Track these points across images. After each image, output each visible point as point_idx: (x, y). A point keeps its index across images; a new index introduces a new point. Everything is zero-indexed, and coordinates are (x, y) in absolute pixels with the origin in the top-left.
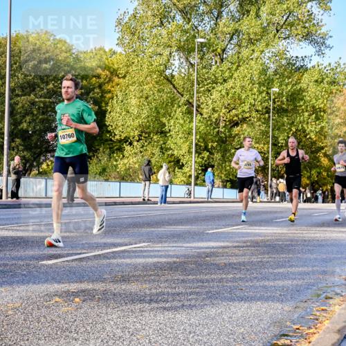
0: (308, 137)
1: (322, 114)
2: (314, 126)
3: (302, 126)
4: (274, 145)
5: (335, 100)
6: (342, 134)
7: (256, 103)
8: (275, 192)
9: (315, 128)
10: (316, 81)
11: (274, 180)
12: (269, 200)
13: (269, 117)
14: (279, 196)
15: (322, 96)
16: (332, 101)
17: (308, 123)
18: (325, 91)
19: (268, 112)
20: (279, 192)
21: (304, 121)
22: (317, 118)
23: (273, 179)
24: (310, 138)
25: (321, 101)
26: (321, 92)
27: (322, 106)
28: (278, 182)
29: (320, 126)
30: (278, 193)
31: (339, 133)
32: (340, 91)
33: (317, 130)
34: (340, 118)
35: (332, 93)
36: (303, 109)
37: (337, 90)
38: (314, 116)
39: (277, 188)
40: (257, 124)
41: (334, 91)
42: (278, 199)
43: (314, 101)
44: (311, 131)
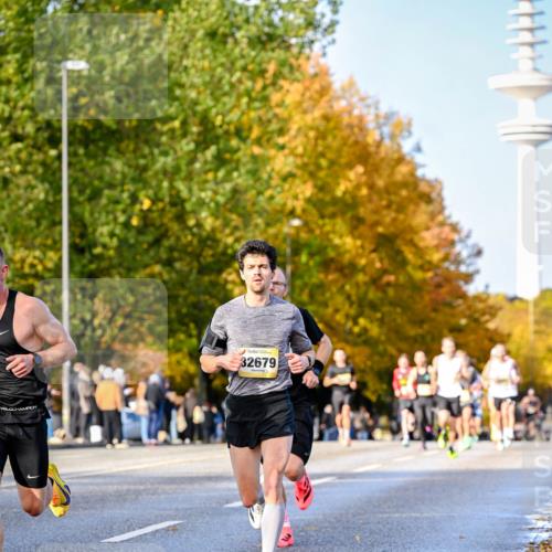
0: (192, 222)
1: (234, 142)
2: (210, 185)
3: (172, 187)
4: (77, 250)
5: (275, 97)
6: (299, 205)
7: (18, 114)
8: (85, 408)
9: (216, 193)
10: (212, 35)
11: (83, 373)
12: (70, 440)
13: (59, 157)
14: (101, 423)
15: (232, 86)
16: (265, 99)
17: (189, 178)
18: (244, 69)
19: (54, 141)
20: (101, 414)
21: (177, 169)
22: (220, 161)
23: (78, 367)
24: (199, 225)
25: (229, 101)
26: (231, 71)
27: (234, 116)
28: (96, 376)
29: (228, 186)
30: (98, 416)
31: (290, 204)
32: (291, 67)
33: (221, 199)
34: (292, 153)
35: (263, 72)
36: (173, 130)
37: (282, 64)
38: (212, 151)
39: (91, 400)
40: (22, 181)
41: (272, 68)
42: (96, 433)
43: (210, 102)
44: (201, 203)
